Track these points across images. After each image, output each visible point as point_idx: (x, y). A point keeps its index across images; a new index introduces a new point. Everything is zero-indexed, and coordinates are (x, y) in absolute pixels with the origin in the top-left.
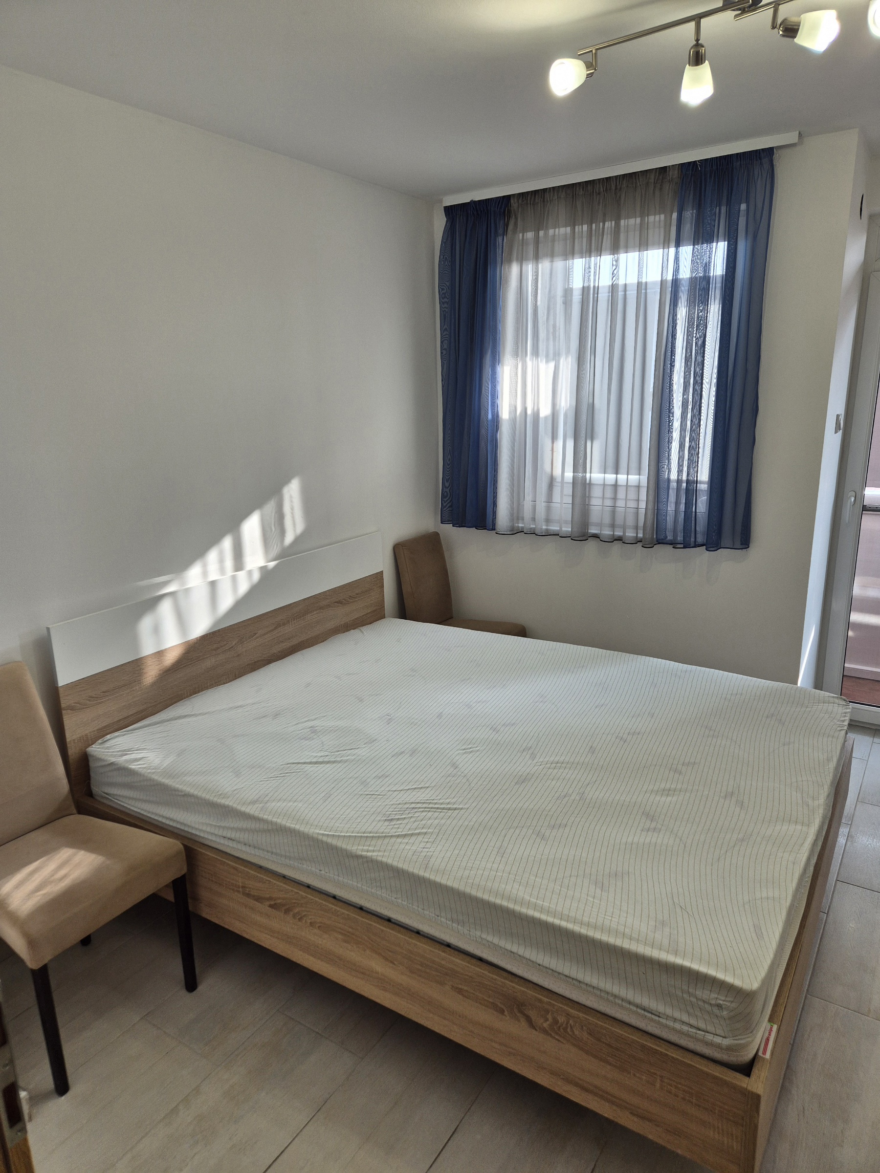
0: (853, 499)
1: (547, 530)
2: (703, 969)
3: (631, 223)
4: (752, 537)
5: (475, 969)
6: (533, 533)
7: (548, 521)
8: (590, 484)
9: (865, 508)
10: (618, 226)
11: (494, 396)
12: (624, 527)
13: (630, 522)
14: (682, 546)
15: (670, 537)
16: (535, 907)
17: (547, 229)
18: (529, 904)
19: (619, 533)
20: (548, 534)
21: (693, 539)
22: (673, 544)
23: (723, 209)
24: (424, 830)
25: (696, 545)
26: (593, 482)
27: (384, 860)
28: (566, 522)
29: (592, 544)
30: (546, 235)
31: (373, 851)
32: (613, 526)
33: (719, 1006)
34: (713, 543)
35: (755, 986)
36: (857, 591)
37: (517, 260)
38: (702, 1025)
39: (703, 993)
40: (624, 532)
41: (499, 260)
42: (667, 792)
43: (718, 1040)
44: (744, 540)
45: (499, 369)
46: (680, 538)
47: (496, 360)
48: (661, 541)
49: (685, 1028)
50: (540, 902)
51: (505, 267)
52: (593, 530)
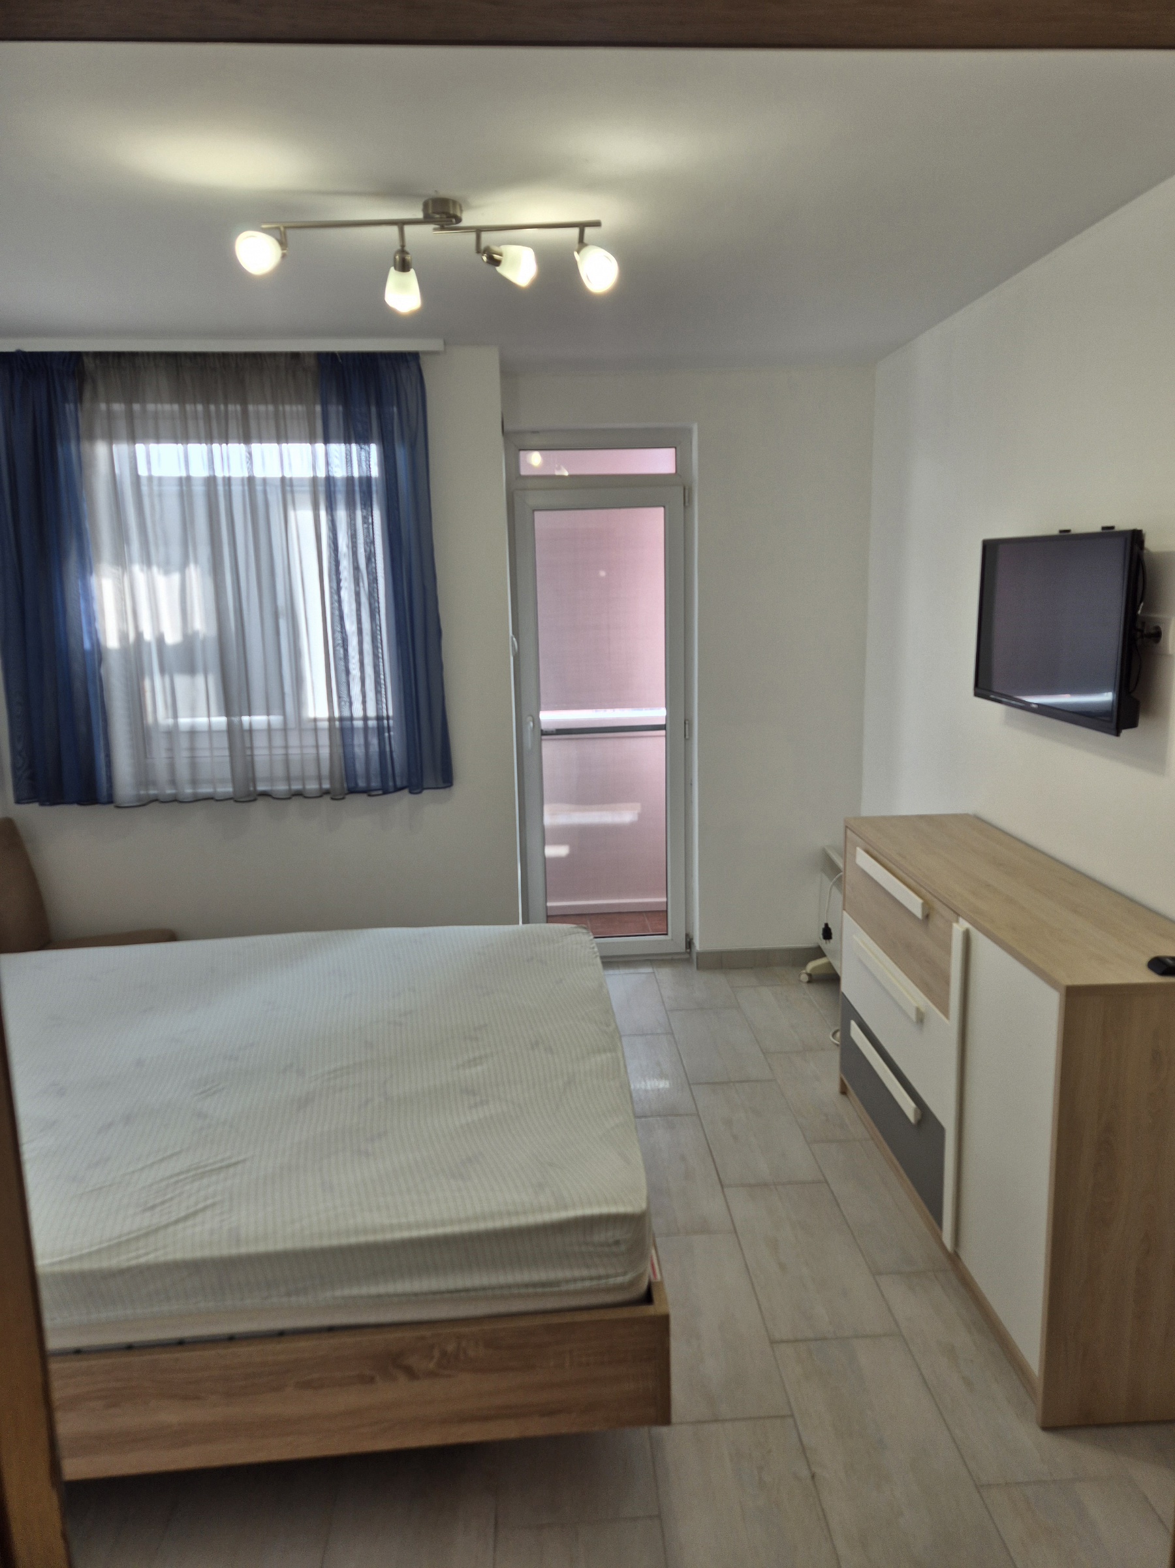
0: (531, 724)
1: (195, 794)
2: (595, 1210)
3: (260, 410)
4: (454, 775)
5: (327, 1344)
6: (175, 800)
7: (194, 782)
8: (251, 731)
9: (544, 733)
10: (245, 412)
11: (91, 619)
12: (303, 779)
13: (311, 770)
14: (380, 792)
15: (362, 784)
16: (400, 1227)
17: (143, 402)
18: (392, 1228)
19: (296, 786)
20: (198, 799)
21: (391, 784)
22: (367, 791)
23: (373, 409)
24: (209, 1202)
25: (397, 789)
26: (255, 727)
27: (170, 1257)
28: (223, 781)
29: (261, 804)
30: (144, 411)
31: (147, 1254)
32: (288, 779)
33: (617, 1243)
34: (415, 785)
35: (644, 1205)
36: (549, 820)
37: (103, 437)
38: (602, 1271)
39: (601, 1236)
40: (304, 784)
41: (72, 434)
42: (473, 1062)
43: (620, 1280)
44: (446, 778)
45: (93, 581)
46: (375, 783)
47: (86, 567)
48: (354, 791)
49: (587, 1284)
50: (403, 1220)
51: (85, 445)
52: (261, 787)
